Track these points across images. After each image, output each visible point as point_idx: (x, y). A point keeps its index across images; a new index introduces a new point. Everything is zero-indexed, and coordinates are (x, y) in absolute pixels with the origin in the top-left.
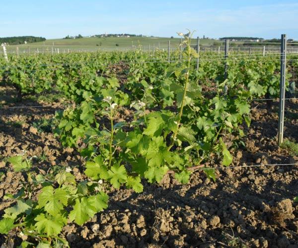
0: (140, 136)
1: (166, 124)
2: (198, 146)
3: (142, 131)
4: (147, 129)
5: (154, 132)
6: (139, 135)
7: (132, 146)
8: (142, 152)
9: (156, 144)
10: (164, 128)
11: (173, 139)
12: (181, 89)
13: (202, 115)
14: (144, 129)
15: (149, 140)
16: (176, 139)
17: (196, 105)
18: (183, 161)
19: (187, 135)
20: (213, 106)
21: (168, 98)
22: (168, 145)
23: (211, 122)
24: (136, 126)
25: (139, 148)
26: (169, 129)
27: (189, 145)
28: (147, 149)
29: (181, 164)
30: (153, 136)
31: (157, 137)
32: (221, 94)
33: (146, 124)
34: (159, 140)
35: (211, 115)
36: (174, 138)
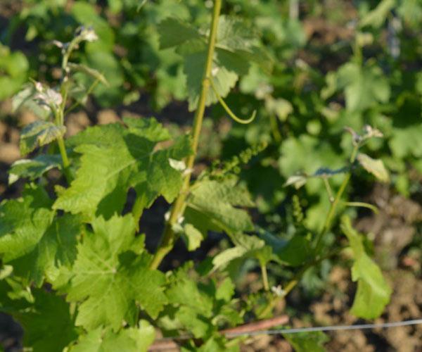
0: (45, 217)
1: (141, 169)
2: (261, 250)
3: (54, 196)
4: (72, 190)
5: (98, 199)
6: (42, 211)
7: (14, 255)
8: (54, 274)
9: (107, 245)
10: (133, 185)
11: (169, 226)
12: (195, 41)
13: (300, 131)
14: (58, 188)
15: (77, 230)
16: (183, 224)
17: (278, 93)
18: (210, 306)
19: (224, 208)
20: (338, 99)
21: (173, 71)
22: (151, 248)
23: (331, 155)
24: (27, 180)
25: (40, 262)
26: (152, 187)
27: (232, 245)
28: (72, 263)
29: (201, 317)
30: (91, 214)
31: (107, 218)
32: (370, 53)
33: (66, 170)
34: (121, 228)
35: (334, 131)
36: (176, 221)
